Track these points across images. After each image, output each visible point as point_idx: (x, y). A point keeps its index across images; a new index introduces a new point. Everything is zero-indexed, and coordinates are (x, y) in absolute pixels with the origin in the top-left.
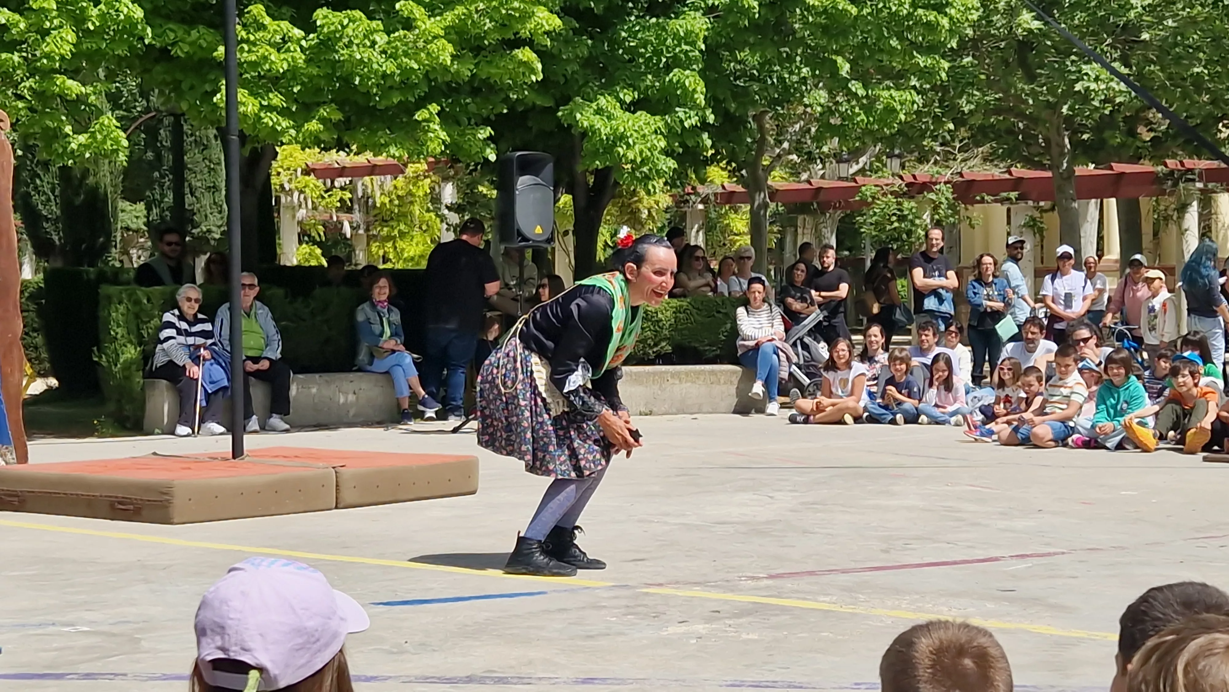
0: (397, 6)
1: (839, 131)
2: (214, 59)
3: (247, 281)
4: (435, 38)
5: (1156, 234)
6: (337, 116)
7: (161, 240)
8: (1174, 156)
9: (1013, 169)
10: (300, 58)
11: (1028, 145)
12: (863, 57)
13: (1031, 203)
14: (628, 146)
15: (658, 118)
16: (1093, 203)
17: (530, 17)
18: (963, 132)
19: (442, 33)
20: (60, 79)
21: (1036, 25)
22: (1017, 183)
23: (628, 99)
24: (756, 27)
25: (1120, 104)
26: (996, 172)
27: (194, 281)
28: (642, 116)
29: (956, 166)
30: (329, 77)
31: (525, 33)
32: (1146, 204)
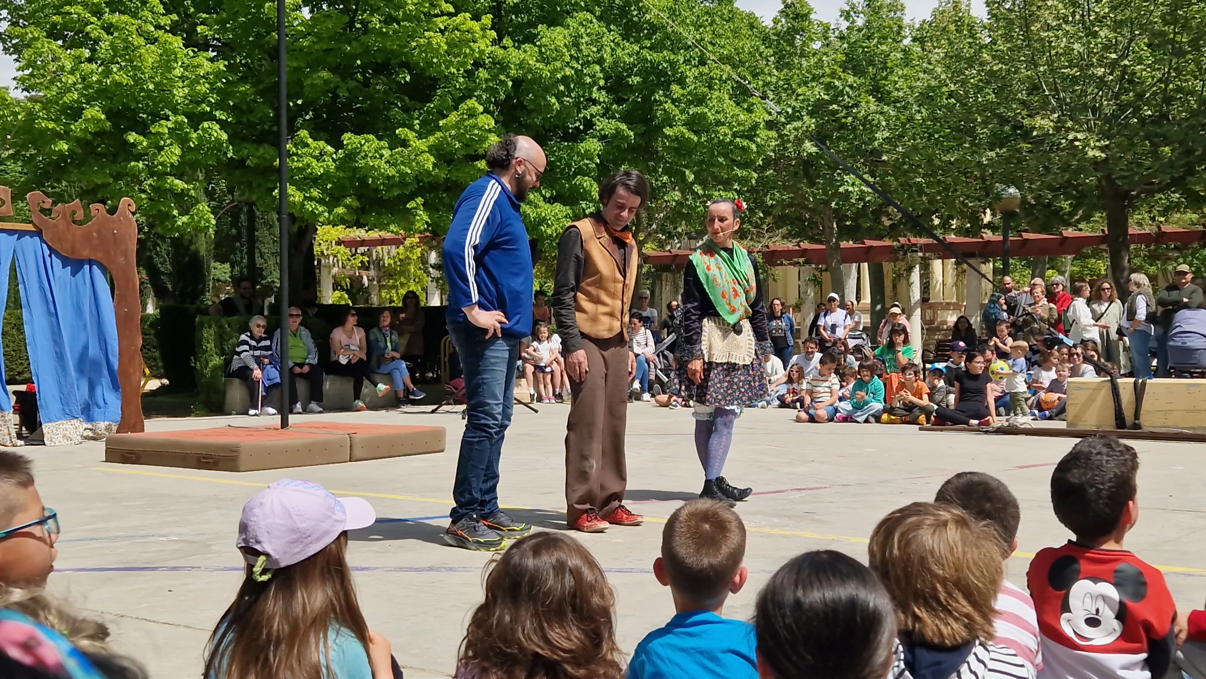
0: (397, 132)
1: (687, 218)
2: (275, 167)
3: (295, 313)
4: (422, 152)
5: (894, 287)
6: (356, 204)
7: (239, 286)
8: (905, 236)
9: (801, 243)
10: (332, 166)
11: (811, 228)
12: (701, 170)
13: (814, 266)
14: (548, 226)
15: (568, 207)
16: (854, 266)
17: (485, 140)
18: (769, 220)
19: (427, 149)
20: (170, 179)
21: (814, 150)
22: (804, 252)
23: (548, 195)
24: (632, 148)
25: (869, 201)
26: (790, 245)
27: (261, 313)
28: (558, 206)
29: (764, 241)
30: (352, 179)
31: (481, 151)
32: (888, 267)
